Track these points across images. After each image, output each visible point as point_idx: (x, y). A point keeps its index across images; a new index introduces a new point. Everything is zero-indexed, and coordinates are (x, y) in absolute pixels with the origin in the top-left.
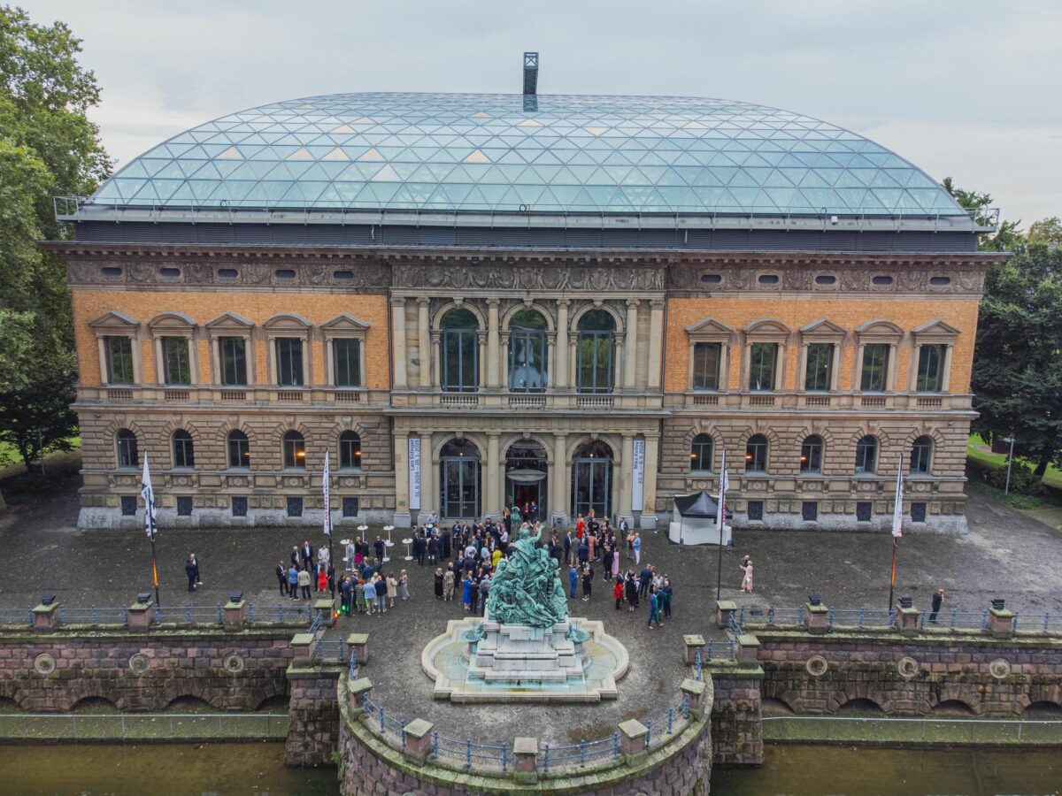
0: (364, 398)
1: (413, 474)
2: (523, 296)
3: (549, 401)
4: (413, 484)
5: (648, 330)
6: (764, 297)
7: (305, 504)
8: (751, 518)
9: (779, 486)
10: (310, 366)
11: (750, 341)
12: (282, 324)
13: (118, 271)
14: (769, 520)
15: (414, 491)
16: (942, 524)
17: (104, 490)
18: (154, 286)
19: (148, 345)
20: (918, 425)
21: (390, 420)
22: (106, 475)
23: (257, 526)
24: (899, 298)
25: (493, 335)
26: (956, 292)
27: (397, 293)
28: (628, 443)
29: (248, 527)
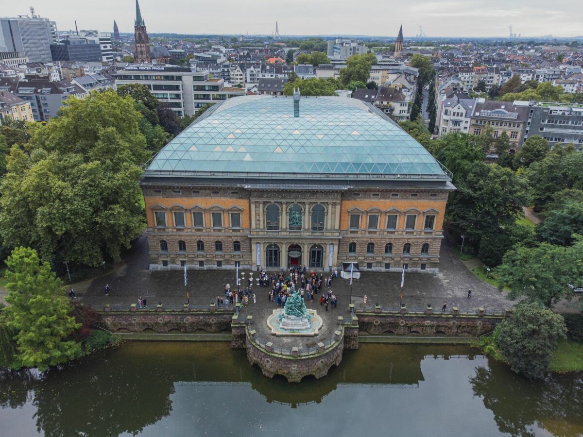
0: (241, 231)
1: (258, 255)
2: (294, 201)
3: (302, 233)
4: (258, 258)
5: (335, 211)
6: (374, 200)
7: (223, 263)
8: (368, 268)
9: (377, 258)
10: (224, 221)
11: (369, 214)
12: (215, 209)
13: (160, 192)
14: (374, 269)
15: (258, 260)
16: (430, 271)
17: (157, 259)
18: (172, 197)
19: (170, 214)
20: (424, 240)
21: (250, 239)
22: (158, 254)
23: (207, 270)
24: (419, 201)
25: (284, 213)
26: (439, 199)
27: (253, 200)
28: (328, 246)
29: (204, 270)
